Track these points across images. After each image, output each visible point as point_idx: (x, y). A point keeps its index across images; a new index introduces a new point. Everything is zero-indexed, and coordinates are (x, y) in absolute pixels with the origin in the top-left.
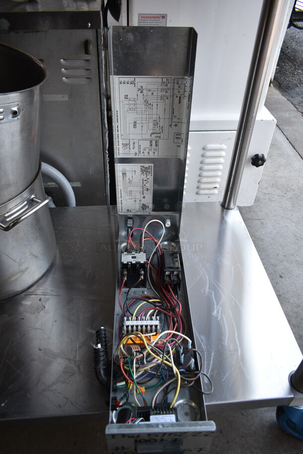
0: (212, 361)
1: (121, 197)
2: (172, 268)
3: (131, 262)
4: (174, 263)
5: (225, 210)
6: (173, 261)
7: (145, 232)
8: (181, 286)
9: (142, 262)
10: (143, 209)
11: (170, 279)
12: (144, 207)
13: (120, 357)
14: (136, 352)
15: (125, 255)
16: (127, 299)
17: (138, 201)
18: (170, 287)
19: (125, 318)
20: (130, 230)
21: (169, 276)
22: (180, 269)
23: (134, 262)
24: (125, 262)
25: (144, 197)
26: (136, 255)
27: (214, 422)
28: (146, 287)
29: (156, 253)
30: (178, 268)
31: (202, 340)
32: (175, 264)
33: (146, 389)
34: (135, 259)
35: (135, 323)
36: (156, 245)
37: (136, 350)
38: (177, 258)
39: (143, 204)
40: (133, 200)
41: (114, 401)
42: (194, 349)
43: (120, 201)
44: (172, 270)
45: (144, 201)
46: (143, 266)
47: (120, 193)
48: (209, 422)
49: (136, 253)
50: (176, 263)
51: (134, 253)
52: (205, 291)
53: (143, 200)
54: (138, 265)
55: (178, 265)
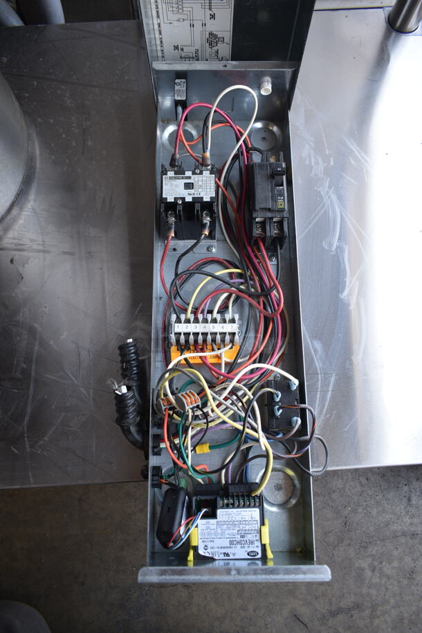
0: (330, 393)
1: (158, 17)
2: (269, 210)
3: (183, 199)
4: (274, 199)
5: (394, 34)
6: (272, 191)
7: (215, 111)
8: (286, 245)
9: (207, 199)
10: (210, 44)
11: (264, 230)
12: (213, 39)
13: (164, 408)
14: (192, 409)
15: (171, 178)
16: (176, 275)
17: (198, 25)
18: (262, 245)
19: (174, 317)
20: (180, 109)
21: (263, 224)
22: (286, 214)
23: (189, 199)
24: (171, 199)
25: (213, 17)
26: (195, 179)
27: (330, 567)
28: (215, 239)
29: (236, 157)
30: (282, 210)
31: (315, 351)
32: (276, 202)
33: (211, 447)
34: (192, 191)
35: (192, 328)
36: (238, 140)
37: (191, 406)
38: (282, 185)
39: (211, 34)
40: (187, 23)
41: (156, 478)
42: (303, 406)
43: (156, 27)
44: (269, 215)
45: (212, 26)
46: (208, 206)
47: (153, 6)
48: (319, 566)
49: (194, 173)
50: (280, 201)
51: (188, 174)
52: (331, 245)
53: (209, 22)
54: (198, 206)
55: (282, 203)
